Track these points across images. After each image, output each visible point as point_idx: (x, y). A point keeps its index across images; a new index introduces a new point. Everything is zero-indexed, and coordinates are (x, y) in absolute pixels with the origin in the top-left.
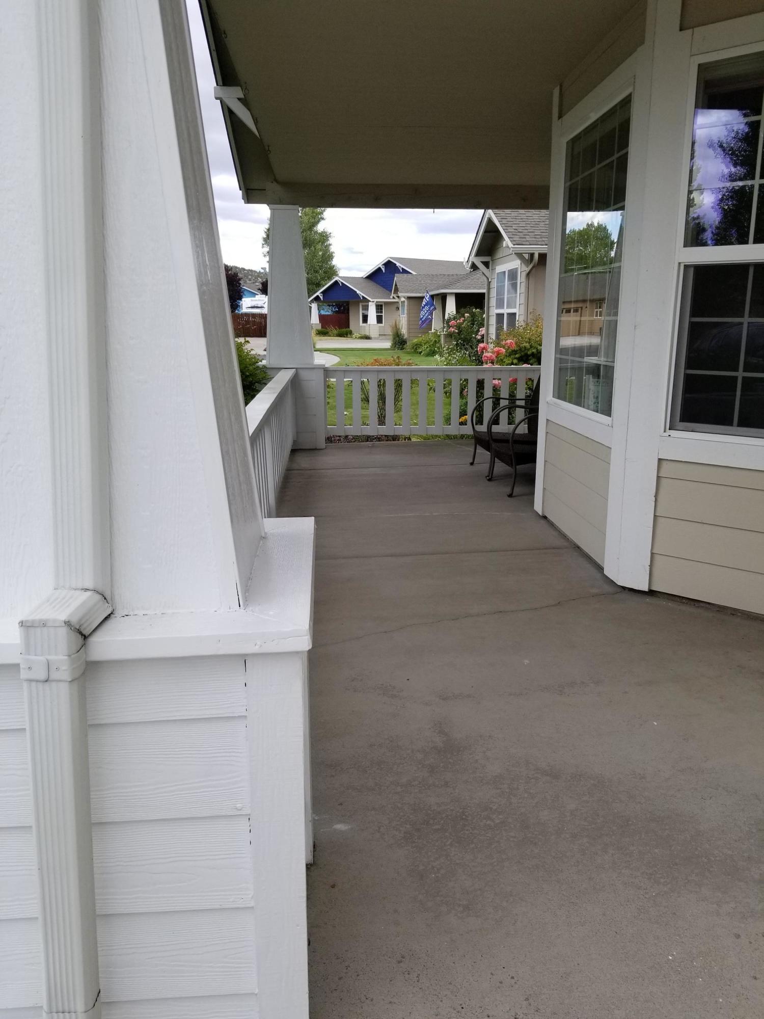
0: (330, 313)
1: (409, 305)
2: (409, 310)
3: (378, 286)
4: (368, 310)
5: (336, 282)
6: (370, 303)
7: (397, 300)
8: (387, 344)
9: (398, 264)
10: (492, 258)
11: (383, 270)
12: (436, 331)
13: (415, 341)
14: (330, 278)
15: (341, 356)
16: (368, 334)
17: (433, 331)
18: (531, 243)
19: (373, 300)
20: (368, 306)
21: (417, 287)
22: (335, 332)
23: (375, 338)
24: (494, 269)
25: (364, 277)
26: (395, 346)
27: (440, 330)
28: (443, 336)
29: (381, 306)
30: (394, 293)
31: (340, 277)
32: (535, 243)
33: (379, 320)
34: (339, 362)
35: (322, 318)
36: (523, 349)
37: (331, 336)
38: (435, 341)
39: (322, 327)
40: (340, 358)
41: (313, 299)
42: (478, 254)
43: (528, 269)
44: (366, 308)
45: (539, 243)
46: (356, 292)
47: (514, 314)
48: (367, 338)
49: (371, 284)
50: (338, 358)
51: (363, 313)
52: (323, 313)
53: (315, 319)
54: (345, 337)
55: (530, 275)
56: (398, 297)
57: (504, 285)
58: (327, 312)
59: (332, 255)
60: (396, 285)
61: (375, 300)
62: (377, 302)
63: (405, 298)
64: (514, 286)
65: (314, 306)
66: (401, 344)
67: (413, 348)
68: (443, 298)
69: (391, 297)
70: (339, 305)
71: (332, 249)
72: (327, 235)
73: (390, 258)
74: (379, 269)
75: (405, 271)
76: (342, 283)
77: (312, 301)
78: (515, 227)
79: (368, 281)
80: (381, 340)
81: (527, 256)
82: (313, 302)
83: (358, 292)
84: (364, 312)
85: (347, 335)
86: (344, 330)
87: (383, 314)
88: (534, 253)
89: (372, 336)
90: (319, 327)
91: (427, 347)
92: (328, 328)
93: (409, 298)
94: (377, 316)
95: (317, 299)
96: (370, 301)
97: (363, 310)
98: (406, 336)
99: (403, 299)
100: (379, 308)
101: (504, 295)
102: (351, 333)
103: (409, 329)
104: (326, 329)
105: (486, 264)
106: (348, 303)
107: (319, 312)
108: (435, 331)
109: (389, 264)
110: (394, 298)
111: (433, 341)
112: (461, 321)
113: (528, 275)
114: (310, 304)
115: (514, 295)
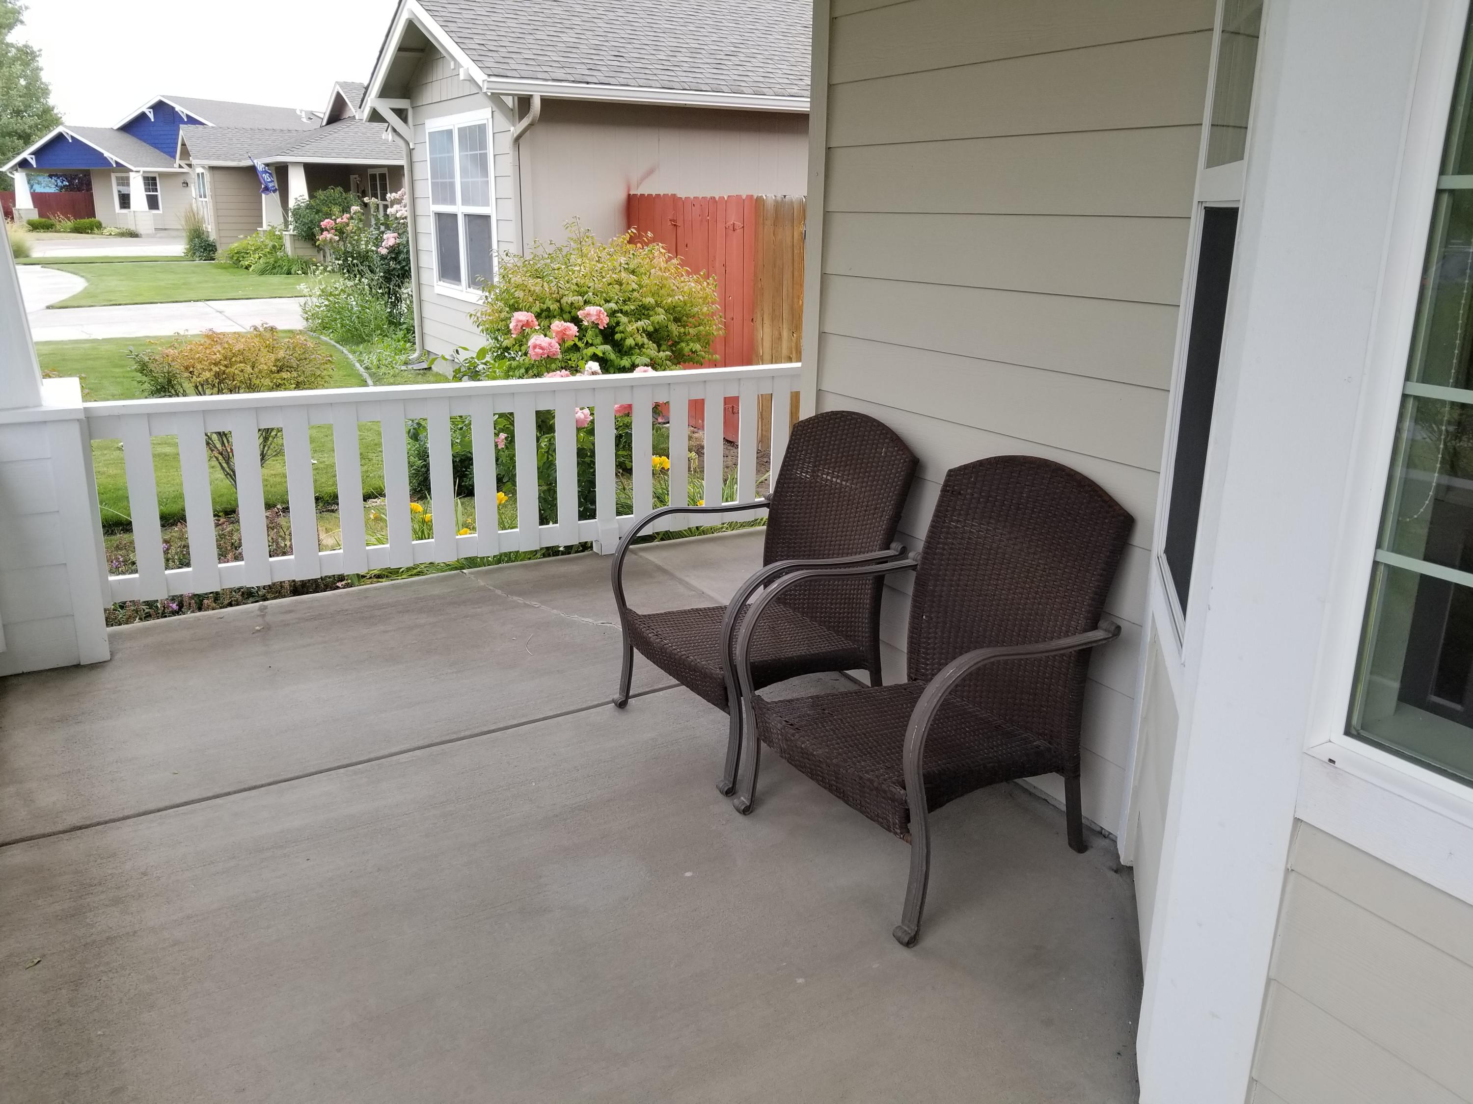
0: (52, 190)
1: (213, 183)
2: (214, 189)
3: (145, 144)
4: (128, 185)
5: (60, 137)
6: (132, 175)
7: (186, 169)
8: (178, 248)
9: (178, 108)
10: (412, 103)
11: (151, 116)
12: (273, 227)
13: (235, 246)
14: (47, 128)
15: (89, 276)
16: (132, 228)
17: (265, 227)
18: (523, 74)
19: (137, 169)
20: (128, 178)
21: (225, 149)
22: (69, 224)
23: (149, 236)
24: (419, 125)
25: (116, 128)
26: (194, 253)
27: (279, 227)
28: (288, 238)
29: (154, 179)
30: (180, 159)
31: (66, 127)
32: (530, 74)
33: (153, 203)
34: (86, 288)
35: (38, 199)
36: (568, 309)
37: (60, 232)
38: (274, 247)
39: (41, 215)
40: (88, 280)
41: (15, 165)
42: (385, 92)
43: (515, 129)
44: (125, 182)
45: (540, 75)
46: (103, 154)
47: (486, 218)
48: (133, 235)
49: (128, 140)
50: (82, 280)
51: (119, 191)
52: (39, 189)
53: (23, 200)
54: (88, 233)
55: (521, 141)
56: (190, 166)
57: (451, 159)
58: (48, 186)
59: (47, 89)
60: (183, 145)
61: (142, 169)
62: (144, 172)
63: (203, 167)
64: (481, 163)
65: (20, 180)
66: (205, 249)
67: (232, 258)
68: (281, 171)
69: (176, 165)
70: (69, 176)
71: (45, 77)
72: (33, 52)
73: (163, 96)
74: (143, 116)
75: (192, 121)
76: (72, 137)
77: (14, 168)
78: (478, 39)
79: (119, 134)
80: (161, 238)
81: (509, 101)
82: (17, 170)
83: (106, 154)
84: (121, 188)
85: (92, 229)
86: (87, 221)
87: (159, 193)
88: (531, 96)
89: (141, 230)
90: (35, 216)
91: (260, 258)
92: (52, 217)
93: (212, 168)
94: (147, 196)
95: (24, 164)
96: (132, 171)
97: (118, 185)
98: (213, 237)
99: (200, 170)
100: (150, 182)
101: (452, 176)
102: (99, 226)
103: (218, 223)
104: (49, 218)
105: (401, 114)
106: (87, 174)
107: (31, 187)
108: (270, 228)
109: (160, 107)
110: (180, 166)
111: (270, 245)
112: (345, 220)
113: (517, 140)
114: (11, 173)
115: (480, 179)
